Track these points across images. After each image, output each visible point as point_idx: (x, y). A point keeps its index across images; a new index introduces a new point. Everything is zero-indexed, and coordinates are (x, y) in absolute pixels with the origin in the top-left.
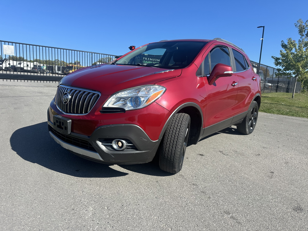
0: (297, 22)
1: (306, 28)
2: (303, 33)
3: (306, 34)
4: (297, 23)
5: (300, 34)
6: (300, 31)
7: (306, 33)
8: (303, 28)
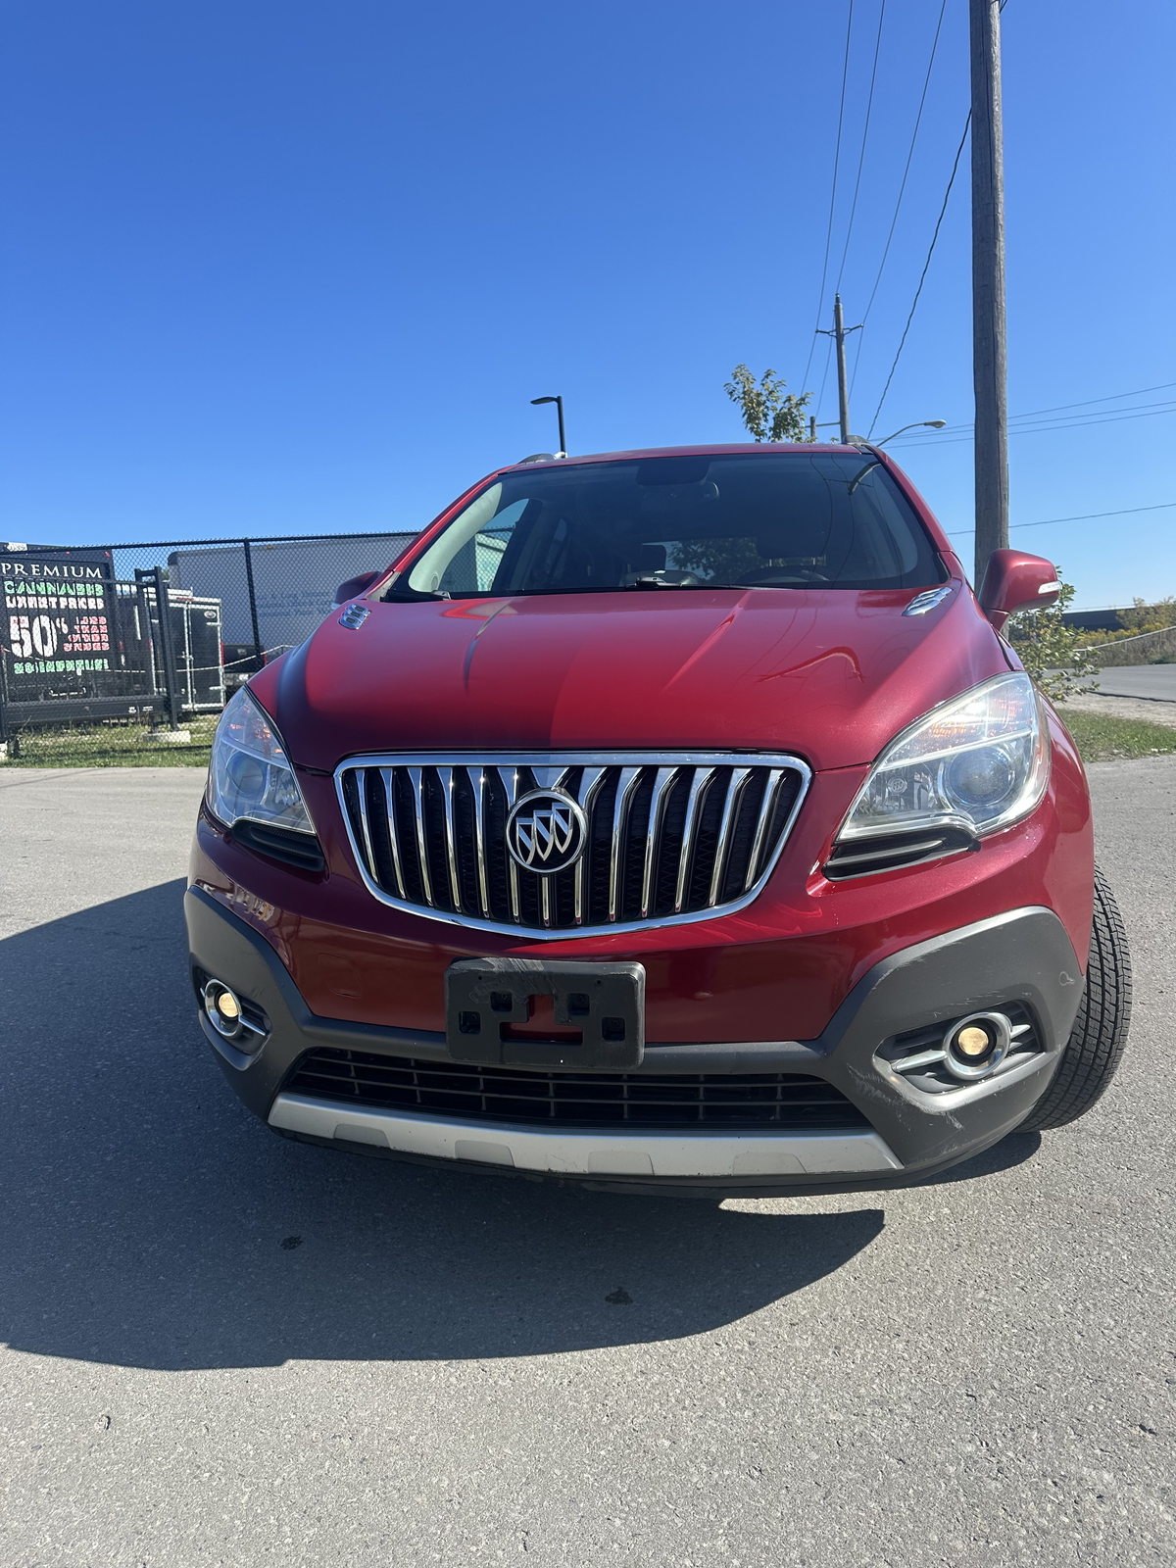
0: (732, 377)
1: (768, 404)
2: (763, 422)
3: (771, 429)
4: (733, 383)
5: (752, 429)
6: (750, 415)
7: (771, 423)
8: (758, 401)
